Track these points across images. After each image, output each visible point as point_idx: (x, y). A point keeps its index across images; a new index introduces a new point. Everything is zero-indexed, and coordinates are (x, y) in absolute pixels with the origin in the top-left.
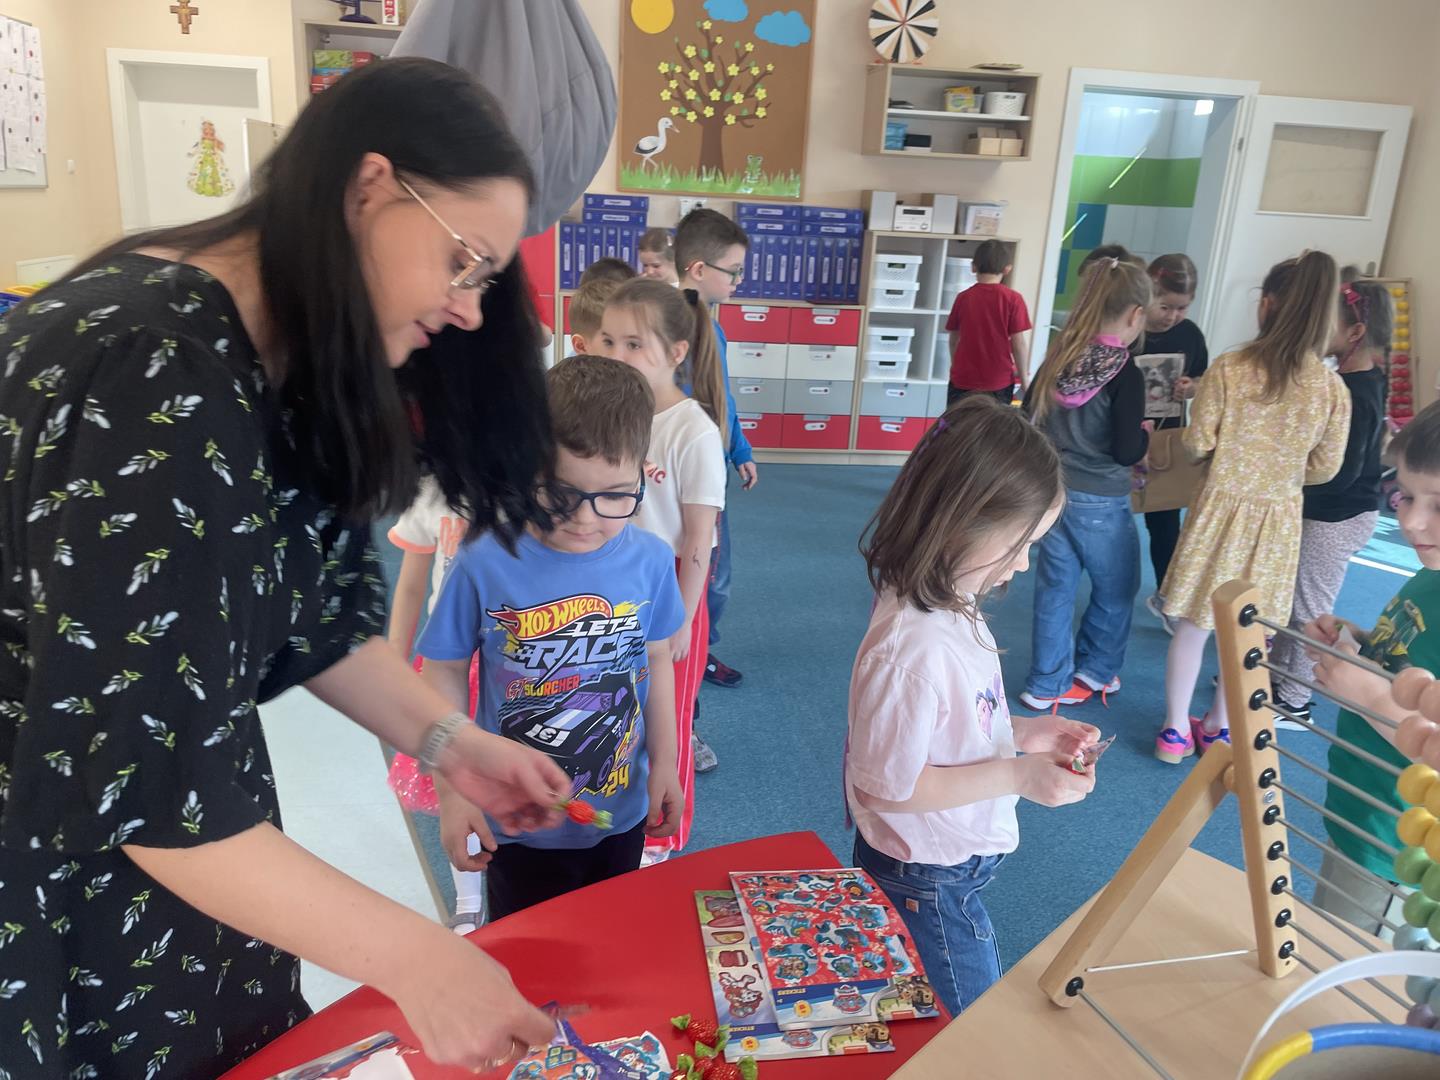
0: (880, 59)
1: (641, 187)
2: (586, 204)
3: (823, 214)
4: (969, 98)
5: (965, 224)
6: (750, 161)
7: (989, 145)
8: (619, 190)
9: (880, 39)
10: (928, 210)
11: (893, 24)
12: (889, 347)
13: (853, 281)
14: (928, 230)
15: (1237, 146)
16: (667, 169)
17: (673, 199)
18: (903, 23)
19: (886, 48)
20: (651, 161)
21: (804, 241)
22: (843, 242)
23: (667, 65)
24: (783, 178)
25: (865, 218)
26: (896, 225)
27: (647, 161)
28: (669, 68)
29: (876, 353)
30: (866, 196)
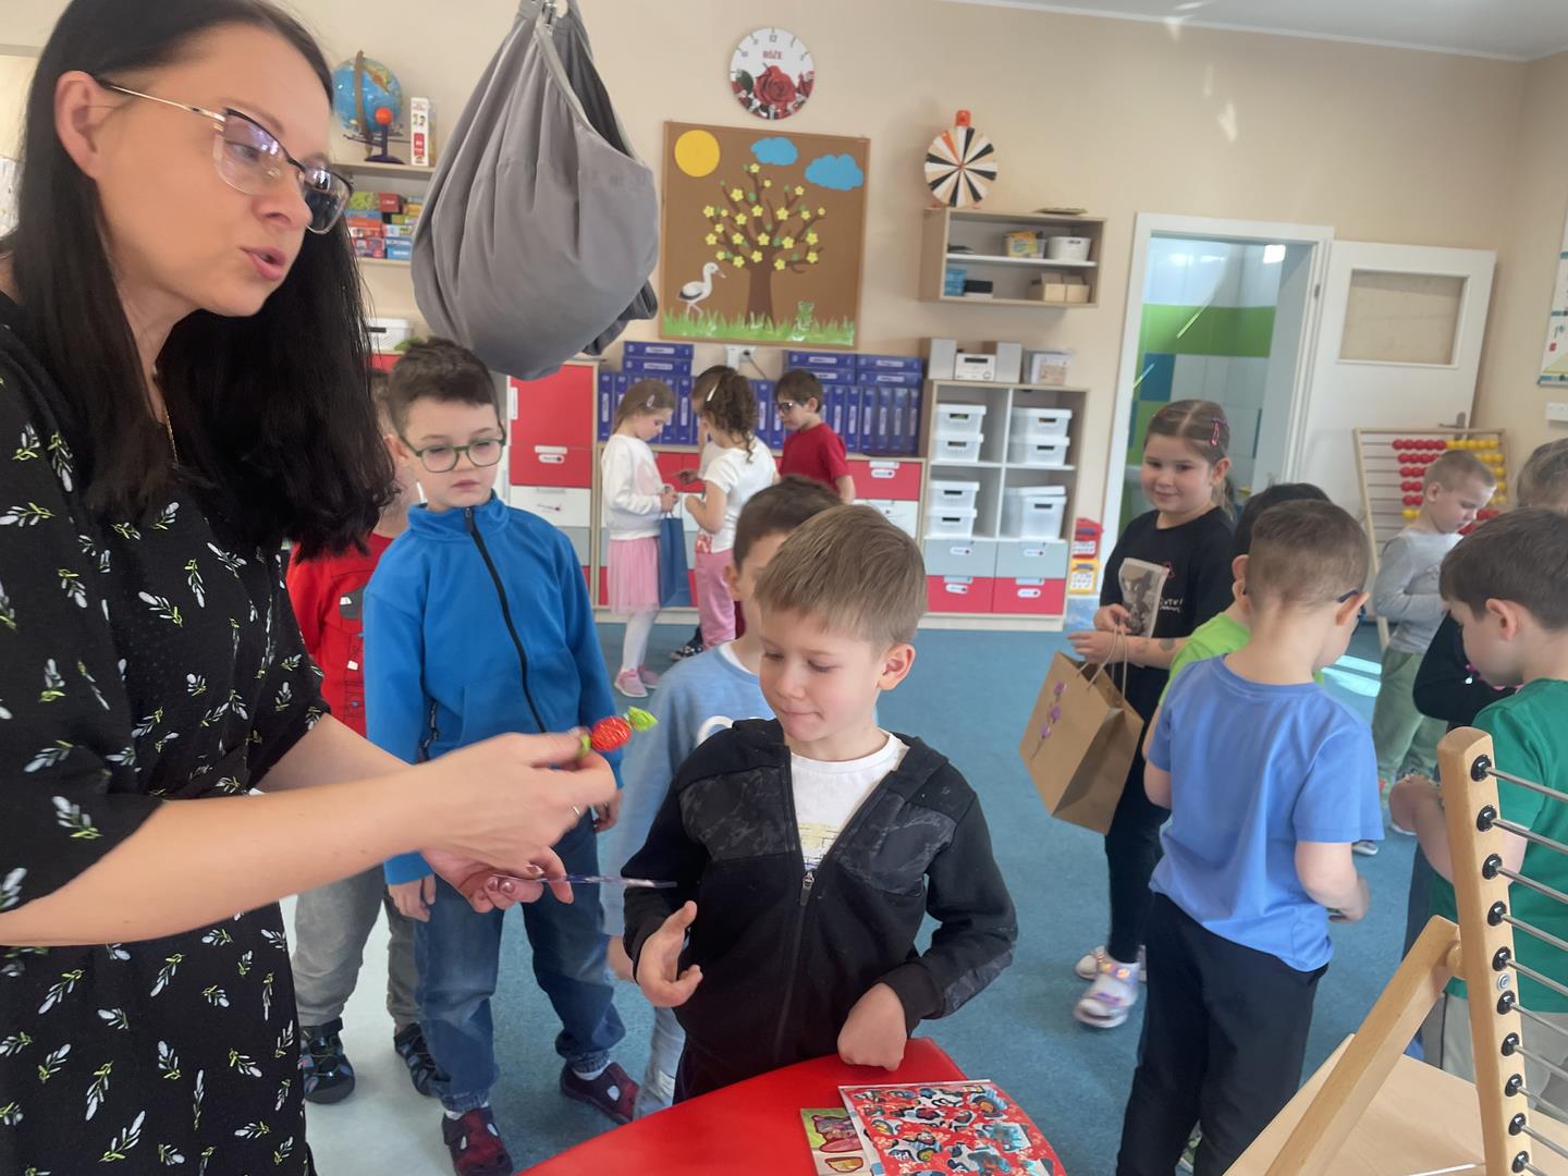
0: (937, 203)
1: (685, 334)
2: (627, 352)
3: (879, 363)
4: (1031, 243)
5: (1030, 373)
6: (801, 307)
7: (1054, 291)
8: (661, 337)
9: (936, 183)
10: (991, 358)
11: (952, 168)
12: (952, 503)
13: (912, 433)
14: (991, 379)
15: (1313, 293)
16: (712, 314)
17: (719, 347)
18: (960, 167)
19: (943, 192)
20: (697, 308)
21: (859, 391)
22: (901, 392)
23: (712, 209)
24: (836, 325)
25: (924, 367)
26: (957, 374)
27: (692, 308)
28: (715, 211)
29: (938, 509)
30: (924, 345)
